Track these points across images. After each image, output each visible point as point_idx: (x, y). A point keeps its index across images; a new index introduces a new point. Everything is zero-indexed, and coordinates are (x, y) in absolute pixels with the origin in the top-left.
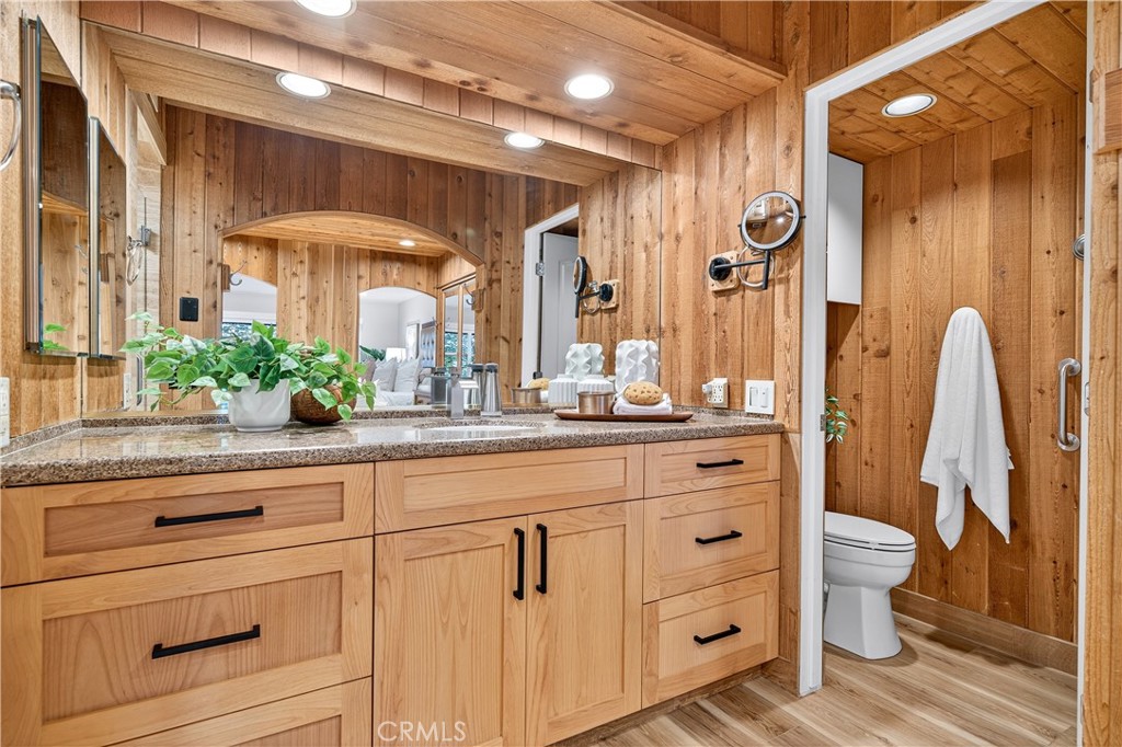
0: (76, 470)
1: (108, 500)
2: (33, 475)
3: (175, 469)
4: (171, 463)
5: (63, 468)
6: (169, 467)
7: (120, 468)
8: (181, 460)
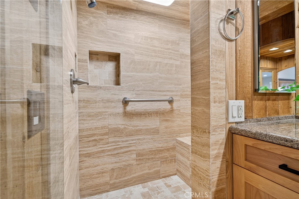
0: (251, 134)
1: (263, 148)
2: (240, 132)
3: (289, 144)
4: (287, 141)
5: (248, 132)
6: (286, 143)
7: (265, 137)
8: (292, 141)
